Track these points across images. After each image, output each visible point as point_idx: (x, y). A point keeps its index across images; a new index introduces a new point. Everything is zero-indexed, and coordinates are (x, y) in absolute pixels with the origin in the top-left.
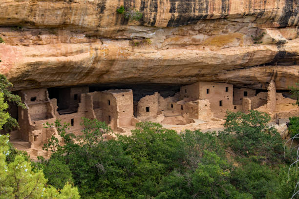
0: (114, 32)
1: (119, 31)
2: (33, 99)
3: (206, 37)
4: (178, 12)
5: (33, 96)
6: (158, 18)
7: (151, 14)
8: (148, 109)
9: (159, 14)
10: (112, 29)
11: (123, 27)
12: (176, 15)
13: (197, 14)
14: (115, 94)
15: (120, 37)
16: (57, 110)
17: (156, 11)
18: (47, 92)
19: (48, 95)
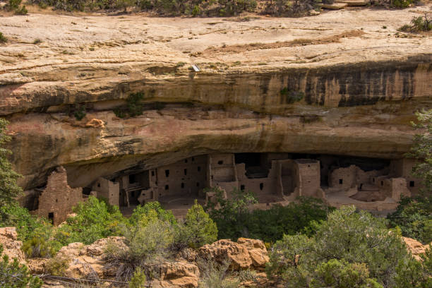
0: (280, 110)
1: (286, 109)
2: (220, 163)
3: (392, 117)
4: (350, 93)
5: (220, 159)
6: (326, 99)
7: (318, 95)
8: (341, 182)
9: (327, 95)
10: (278, 107)
11: (290, 106)
12: (347, 96)
13: (372, 95)
14: (299, 165)
15: (289, 114)
16: (246, 174)
17: (324, 92)
18: (234, 157)
19: (234, 159)
